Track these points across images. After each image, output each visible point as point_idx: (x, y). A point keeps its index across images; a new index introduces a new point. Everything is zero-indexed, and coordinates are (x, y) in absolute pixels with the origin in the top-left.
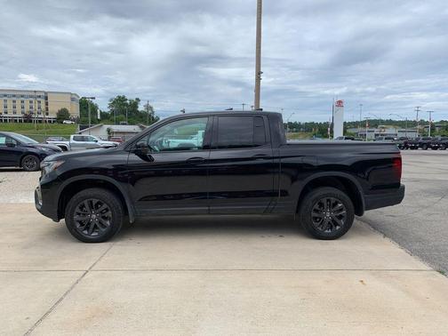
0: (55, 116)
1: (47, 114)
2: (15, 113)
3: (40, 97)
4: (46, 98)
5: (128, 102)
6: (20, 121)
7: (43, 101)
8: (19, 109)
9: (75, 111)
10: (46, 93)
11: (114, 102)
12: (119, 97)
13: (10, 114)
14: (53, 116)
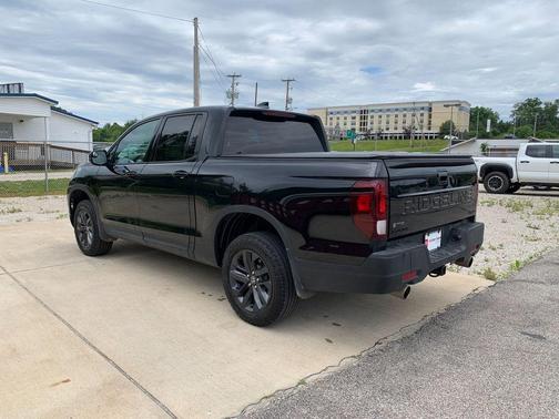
0: (438, 131)
1: (429, 129)
2: (396, 129)
3: (423, 109)
4: (430, 109)
5: (543, 106)
6: (400, 138)
7: (426, 114)
8: (400, 124)
9: (462, 124)
10: (430, 103)
11: (520, 109)
12: (529, 100)
13: (392, 131)
14: (435, 130)
